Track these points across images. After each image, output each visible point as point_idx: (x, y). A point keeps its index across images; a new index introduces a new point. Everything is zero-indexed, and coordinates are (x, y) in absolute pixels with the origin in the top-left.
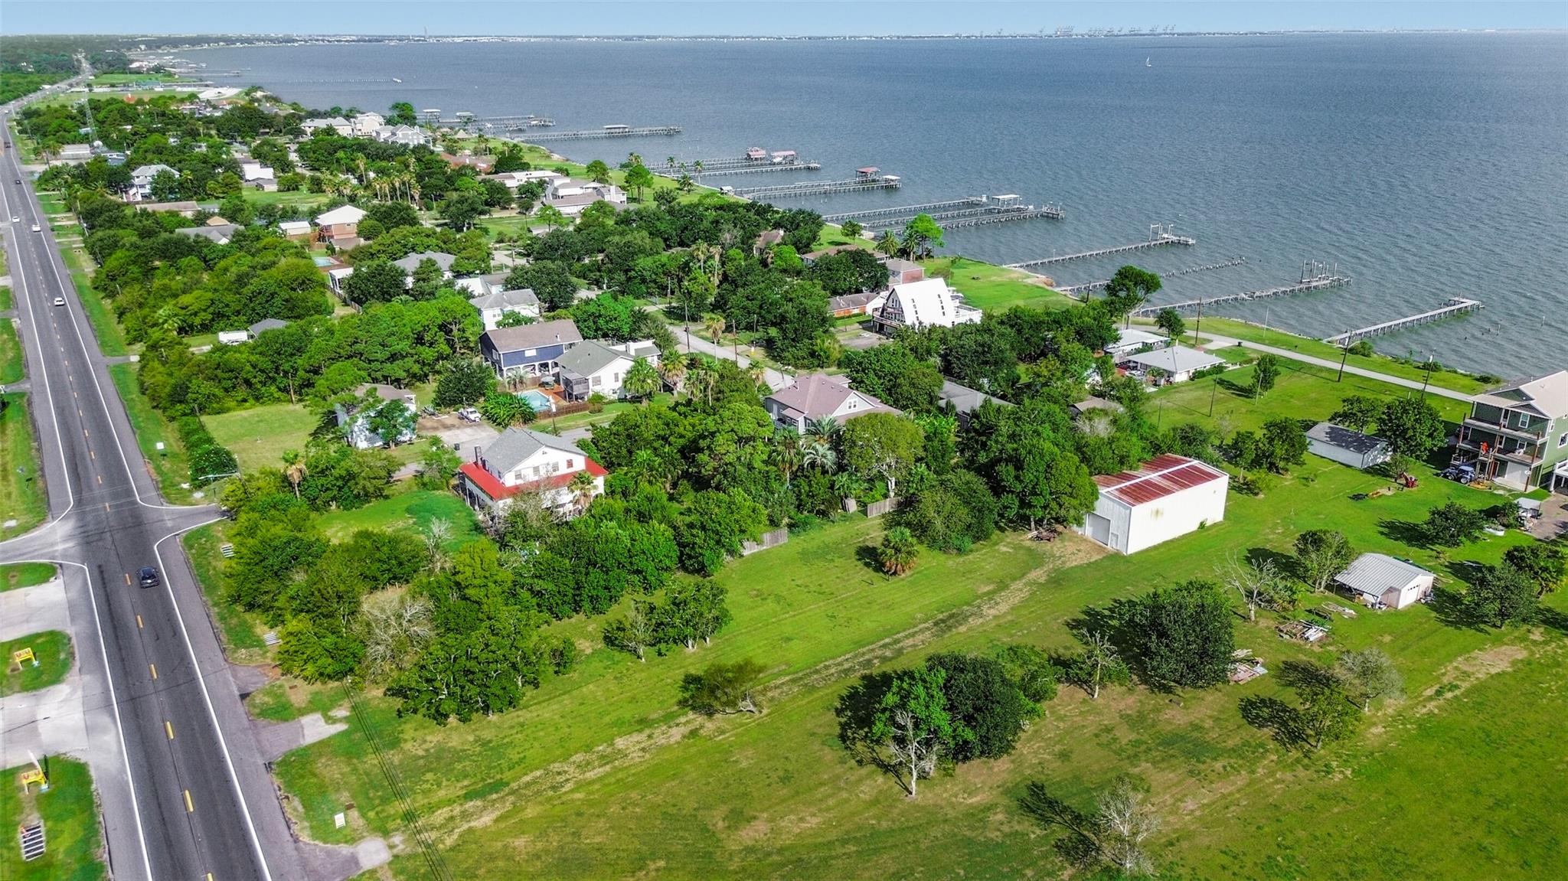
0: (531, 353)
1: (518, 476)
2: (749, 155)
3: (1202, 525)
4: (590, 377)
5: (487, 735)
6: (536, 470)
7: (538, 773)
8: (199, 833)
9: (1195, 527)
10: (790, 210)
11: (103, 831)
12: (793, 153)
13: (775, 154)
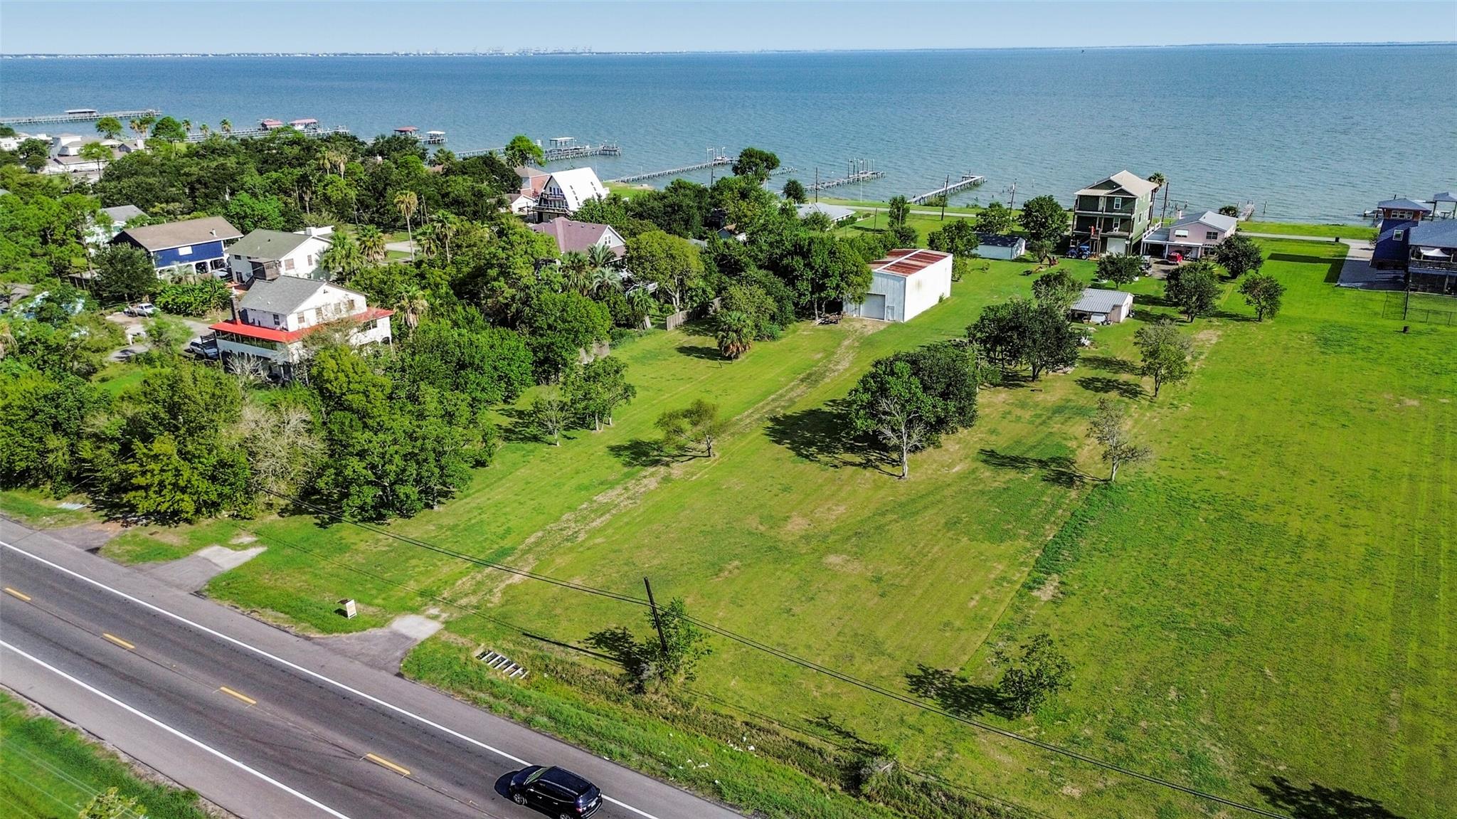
0: (185, 251)
1: (301, 319)
2: (264, 125)
3: (941, 300)
4: (282, 260)
5: (446, 521)
6: (319, 311)
7: (540, 534)
8: (166, 661)
9: (936, 301)
10: (383, 137)
11: (14, 693)
12: (314, 121)
13: (296, 122)
